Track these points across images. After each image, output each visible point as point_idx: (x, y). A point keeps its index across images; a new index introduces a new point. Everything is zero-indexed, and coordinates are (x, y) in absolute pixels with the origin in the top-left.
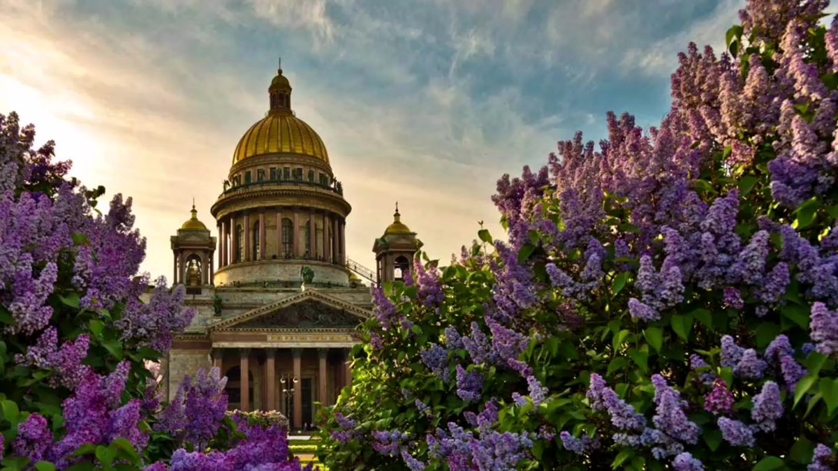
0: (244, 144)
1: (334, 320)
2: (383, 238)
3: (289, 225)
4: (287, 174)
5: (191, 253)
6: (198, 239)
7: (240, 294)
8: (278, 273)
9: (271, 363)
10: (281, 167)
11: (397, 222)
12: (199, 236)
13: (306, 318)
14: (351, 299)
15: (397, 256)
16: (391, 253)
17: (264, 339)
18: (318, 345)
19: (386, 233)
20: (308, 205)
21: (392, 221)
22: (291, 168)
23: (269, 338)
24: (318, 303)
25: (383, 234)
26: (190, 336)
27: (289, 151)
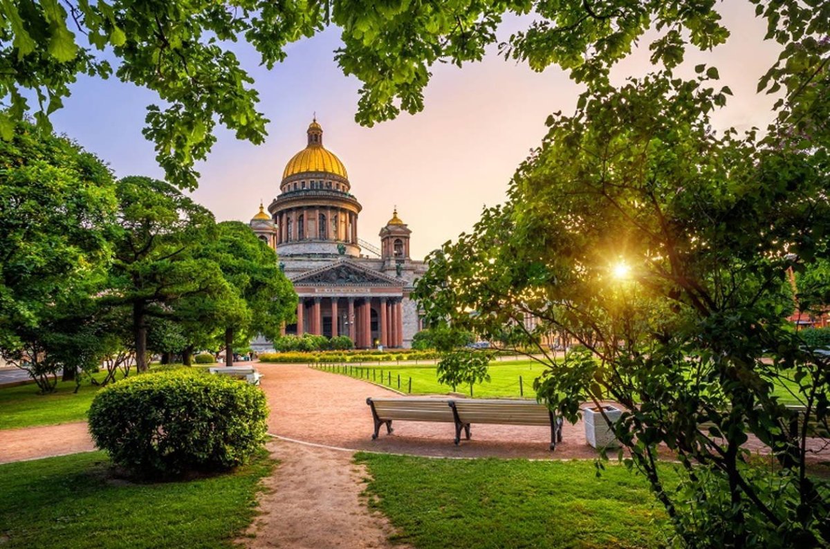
0: (292, 165)
1: (359, 278)
2: (386, 228)
3: (323, 218)
4: (321, 185)
5: (260, 235)
6: (266, 226)
7: (293, 262)
8: (317, 248)
9: (318, 306)
10: (318, 181)
11: (395, 217)
13: (341, 278)
15: (395, 239)
16: (392, 237)
17: (313, 291)
18: (348, 295)
19: (389, 225)
20: (336, 205)
21: (392, 217)
22: (325, 182)
23: (316, 291)
24: (348, 268)
25: (386, 225)
27: (322, 170)
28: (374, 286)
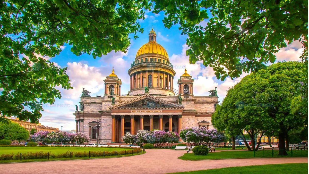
1: (155, 105)
3: (150, 77)
5: (110, 85)
6: (113, 80)
9: (132, 120)
10: (149, 58)
11: (185, 73)
12: (113, 79)
13: (145, 105)
14: (168, 99)
15: (184, 84)
16: (182, 83)
17: (130, 112)
18: (149, 114)
20: (157, 70)
23: (131, 112)
24: (149, 99)
26: (108, 112)
27: (152, 53)
28: (165, 109)
